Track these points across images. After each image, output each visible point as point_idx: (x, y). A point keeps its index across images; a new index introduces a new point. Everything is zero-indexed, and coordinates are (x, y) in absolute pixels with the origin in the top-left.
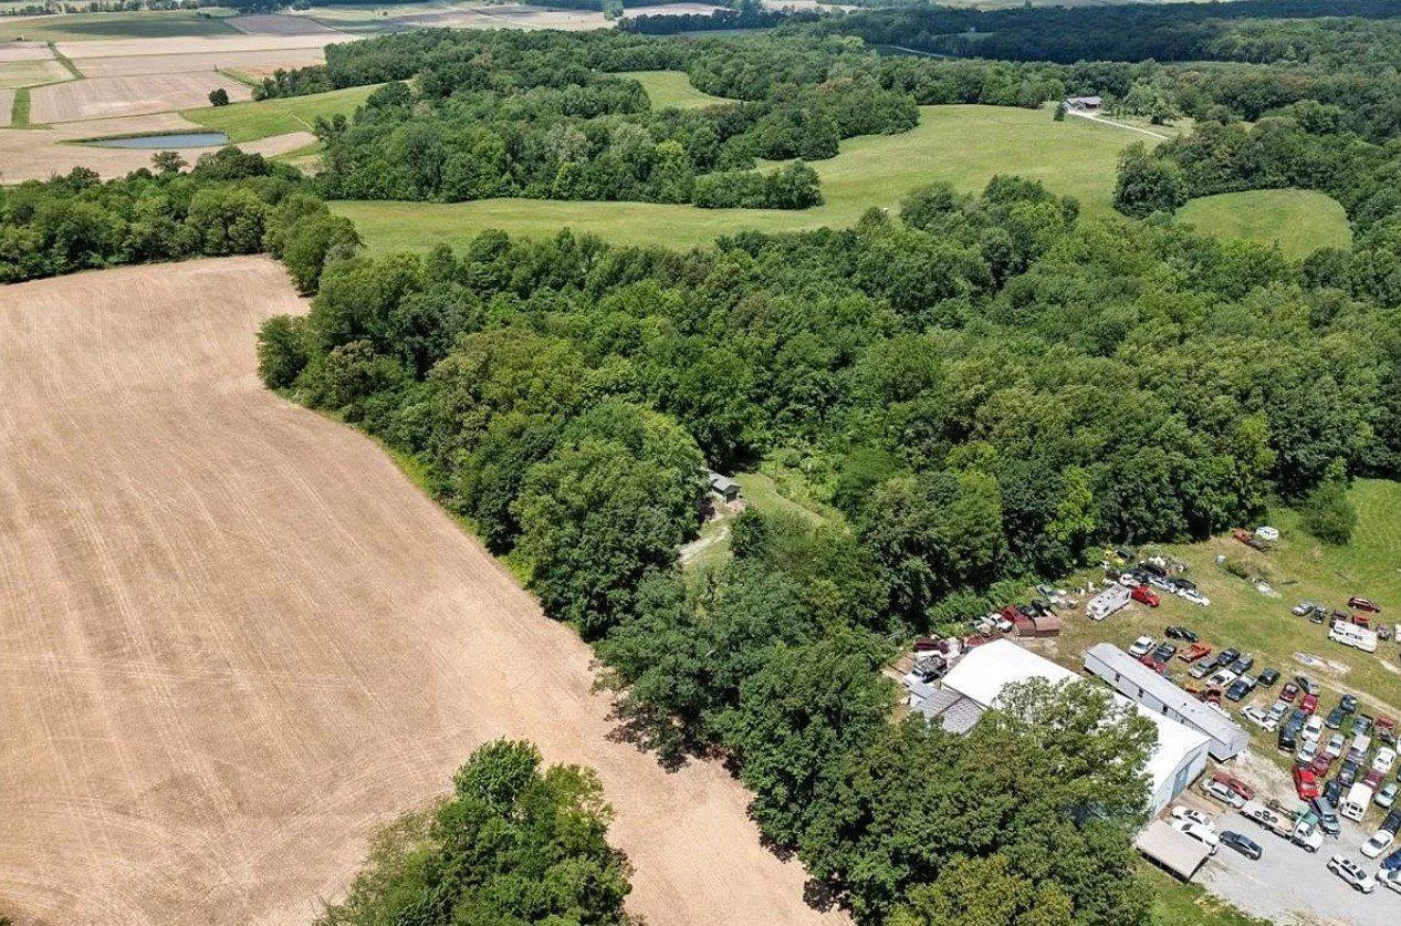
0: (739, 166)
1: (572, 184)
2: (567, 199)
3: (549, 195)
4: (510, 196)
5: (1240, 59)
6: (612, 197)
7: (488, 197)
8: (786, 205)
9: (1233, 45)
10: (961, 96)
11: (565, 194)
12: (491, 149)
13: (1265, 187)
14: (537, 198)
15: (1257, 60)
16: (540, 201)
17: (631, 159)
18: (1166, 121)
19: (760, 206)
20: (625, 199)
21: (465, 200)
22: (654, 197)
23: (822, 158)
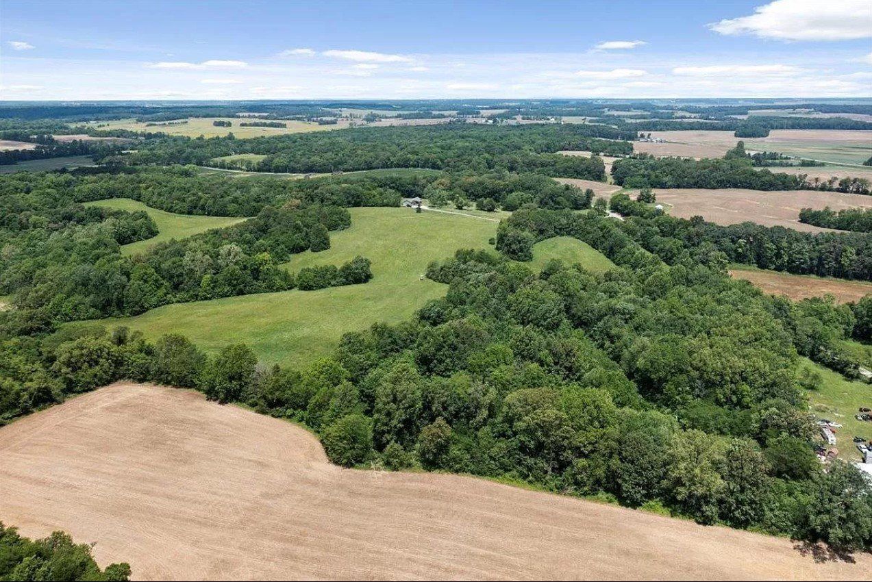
0: (282, 260)
1: (213, 288)
2: (210, 299)
3: (196, 297)
4: (167, 304)
5: (414, 166)
6: (241, 293)
7: (156, 307)
8: (358, 281)
9: (409, 160)
10: (349, 203)
11: (209, 296)
12: (146, 274)
13: (549, 237)
14: (187, 301)
15: (423, 167)
16: (190, 304)
17: (245, 268)
18: (464, 208)
19: (344, 284)
20: (250, 293)
21: (144, 311)
22: (271, 288)
23: (325, 249)
